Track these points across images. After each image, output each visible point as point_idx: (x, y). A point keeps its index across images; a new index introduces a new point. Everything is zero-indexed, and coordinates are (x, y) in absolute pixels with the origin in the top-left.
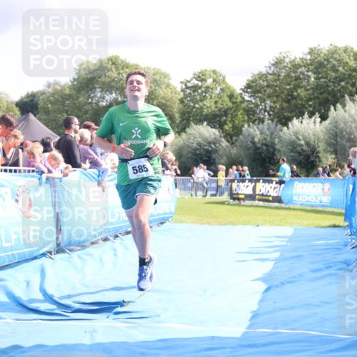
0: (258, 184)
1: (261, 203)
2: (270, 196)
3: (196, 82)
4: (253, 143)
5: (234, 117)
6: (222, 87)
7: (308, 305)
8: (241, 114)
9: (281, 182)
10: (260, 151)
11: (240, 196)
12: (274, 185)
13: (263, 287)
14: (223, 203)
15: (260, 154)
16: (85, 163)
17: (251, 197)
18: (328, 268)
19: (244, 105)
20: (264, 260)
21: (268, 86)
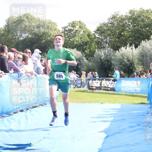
0: (103, 81)
1: (104, 91)
2: (109, 87)
3: (70, 28)
4: (101, 59)
5: (90, 46)
6: (84, 30)
7: (128, 145)
8: (94, 44)
9: (115, 80)
10: (104, 64)
11: (94, 88)
12: (111, 82)
13: (105, 135)
14: (84, 91)
15: (104, 65)
16: (11, 70)
17: (99, 88)
18: (138, 125)
19: (96, 40)
20: (105, 121)
21: (108, 30)
